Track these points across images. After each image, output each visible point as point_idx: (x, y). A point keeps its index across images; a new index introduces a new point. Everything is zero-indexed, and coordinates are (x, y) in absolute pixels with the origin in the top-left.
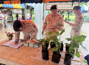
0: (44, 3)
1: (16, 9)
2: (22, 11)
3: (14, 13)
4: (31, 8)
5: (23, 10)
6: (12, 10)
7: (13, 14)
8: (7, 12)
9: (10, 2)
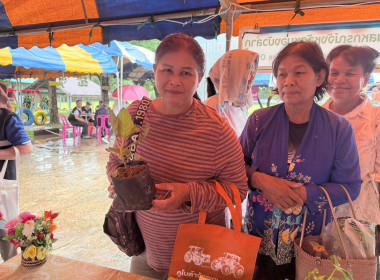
0: (228, 38)
1: (75, 74)
2: (103, 85)
3: (64, 94)
4: (140, 75)
5: (104, 80)
6: (57, 80)
7: (59, 98)
8: (38, 92)
9: (51, 38)
